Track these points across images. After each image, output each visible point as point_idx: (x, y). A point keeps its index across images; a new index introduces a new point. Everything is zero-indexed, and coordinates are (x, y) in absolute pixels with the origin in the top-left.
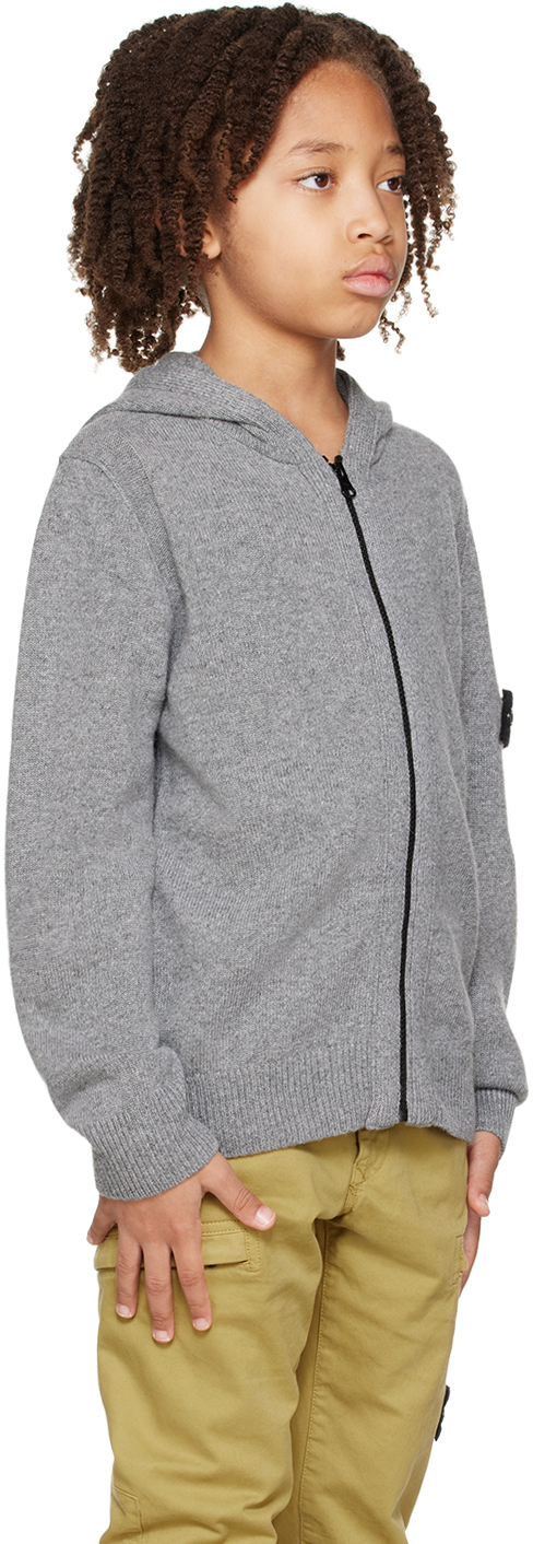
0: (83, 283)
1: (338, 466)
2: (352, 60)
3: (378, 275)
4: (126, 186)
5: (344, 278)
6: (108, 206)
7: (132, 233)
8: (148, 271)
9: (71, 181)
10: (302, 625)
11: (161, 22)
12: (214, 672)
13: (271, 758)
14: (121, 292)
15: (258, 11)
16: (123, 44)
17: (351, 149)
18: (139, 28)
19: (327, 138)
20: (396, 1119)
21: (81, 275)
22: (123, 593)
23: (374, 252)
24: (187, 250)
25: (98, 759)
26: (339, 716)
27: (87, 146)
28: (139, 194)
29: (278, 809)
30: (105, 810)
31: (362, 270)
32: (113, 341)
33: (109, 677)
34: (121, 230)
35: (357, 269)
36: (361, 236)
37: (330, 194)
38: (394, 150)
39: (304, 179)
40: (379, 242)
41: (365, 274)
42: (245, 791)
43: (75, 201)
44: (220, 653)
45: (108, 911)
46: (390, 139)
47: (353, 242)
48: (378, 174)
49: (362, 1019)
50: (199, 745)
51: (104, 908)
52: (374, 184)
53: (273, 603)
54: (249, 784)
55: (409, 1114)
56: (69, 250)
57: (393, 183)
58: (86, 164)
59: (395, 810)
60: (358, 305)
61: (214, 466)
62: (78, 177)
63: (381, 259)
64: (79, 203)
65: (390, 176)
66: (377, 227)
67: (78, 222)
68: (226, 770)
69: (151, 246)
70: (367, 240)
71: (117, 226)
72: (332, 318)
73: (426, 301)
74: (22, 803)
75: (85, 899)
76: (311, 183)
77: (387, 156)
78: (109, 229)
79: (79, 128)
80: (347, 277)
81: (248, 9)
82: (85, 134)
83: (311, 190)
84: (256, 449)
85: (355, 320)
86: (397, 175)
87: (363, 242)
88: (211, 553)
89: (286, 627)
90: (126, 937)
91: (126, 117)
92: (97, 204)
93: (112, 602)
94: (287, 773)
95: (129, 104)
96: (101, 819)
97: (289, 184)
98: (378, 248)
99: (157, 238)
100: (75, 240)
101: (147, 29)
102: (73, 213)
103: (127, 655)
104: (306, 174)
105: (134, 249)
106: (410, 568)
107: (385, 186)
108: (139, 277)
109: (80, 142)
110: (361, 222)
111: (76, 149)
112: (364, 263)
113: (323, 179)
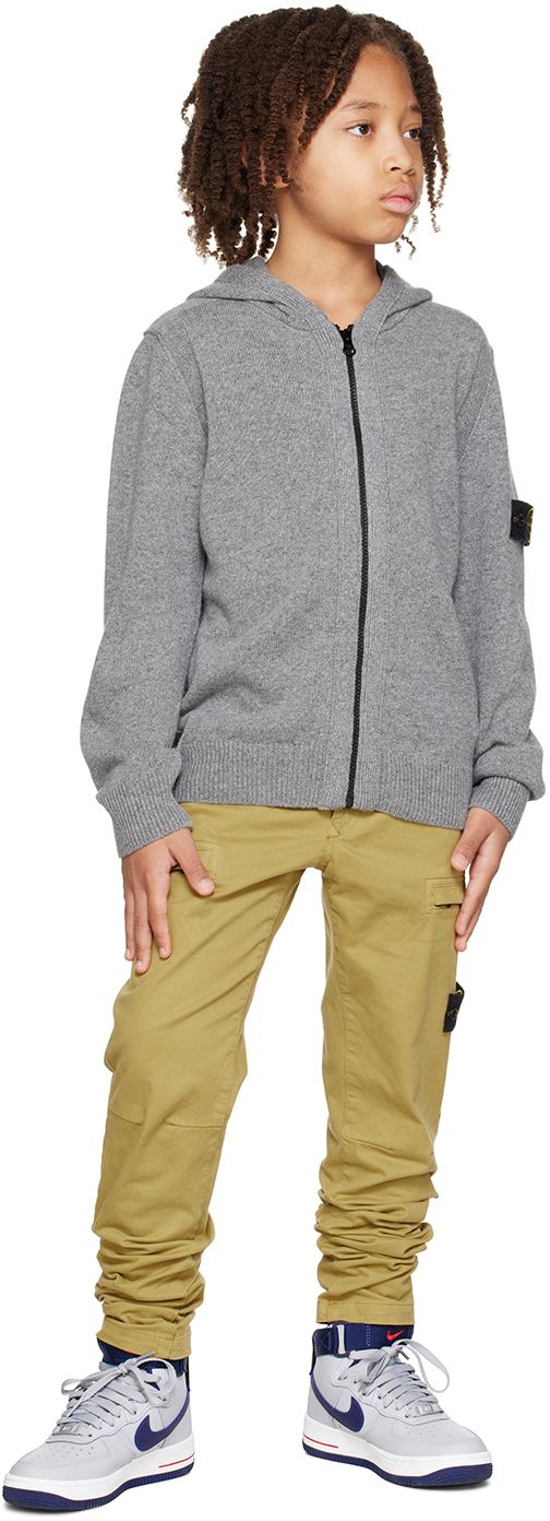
0: (188, 207)
1: (346, 335)
2: (383, 45)
3: (405, 198)
4: (220, 134)
5: (382, 199)
6: (209, 148)
7: (225, 167)
8: (237, 195)
9: (181, 132)
10: (291, 447)
11: (244, 20)
12: (226, 482)
13: (262, 544)
14: (216, 209)
15: (316, 11)
16: (218, 35)
17: (385, 107)
18: (229, 25)
19: (369, 99)
20: (343, 804)
21: (186, 200)
22: (166, 427)
23: (402, 181)
24: (267, 179)
25: (142, 544)
26: (309, 513)
27: (192, 109)
28: (230, 138)
29: (263, 583)
30: (144, 580)
31: (394, 194)
32: (213, 244)
33: (154, 485)
34: (217, 164)
35: (390, 192)
36: (393, 169)
37: (371, 138)
38: (414, 109)
39: (352, 128)
40: (406, 173)
41: (396, 196)
42: (244, 570)
43: (183, 148)
44: (231, 469)
45: (138, 653)
46: (412, 101)
47: (387, 173)
48: (403, 126)
49: (322, 730)
50: (216, 536)
51: (136, 650)
52: (401, 133)
53: (271, 433)
54: (245, 565)
55: (355, 800)
56: (179, 183)
57: (413, 133)
58: (191, 120)
59: (346, 581)
60: (391, 219)
61: (246, 333)
62: (185, 130)
63: (407, 186)
64: (186, 149)
65: (412, 128)
66: (404, 162)
67: (186, 162)
68: (232, 554)
69: (239, 175)
70: (398, 171)
71: (215, 161)
72: (370, 228)
73: (433, 220)
74: (114, 577)
75: (125, 642)
76: (357, 131)
77: (410, 113)
78: (209, 165)
79: (186, 95)
80: (383, 198)
81: (308, 10)
82: (190, 100)
83: (357, 136)
84: (282, 320)
85: (387, 231)
86: (417, 127)
87: (394, 173)
88: (229, 398)
89: (279, 449)
90: (149, 670)
91: (216, 85)
92: (201, 146)
93: (158, 432)
94: (270, 556)
95: (219, 76)
96: (141, 586)
97: (340, 132)
98: (405, 178)
99: (244, 172)
100: (184, 175)
101: (234, 25)
102: (181, 156)
103: (169, 470)
104: (354, 124)
105: (227, 178)
106: (396, 407)
107: (407, 135)
108: (230, 199)
109: (186, 104)
110: (393, 159)
111: (183, 110)
112: (394, 190)
113: (365, 128)
